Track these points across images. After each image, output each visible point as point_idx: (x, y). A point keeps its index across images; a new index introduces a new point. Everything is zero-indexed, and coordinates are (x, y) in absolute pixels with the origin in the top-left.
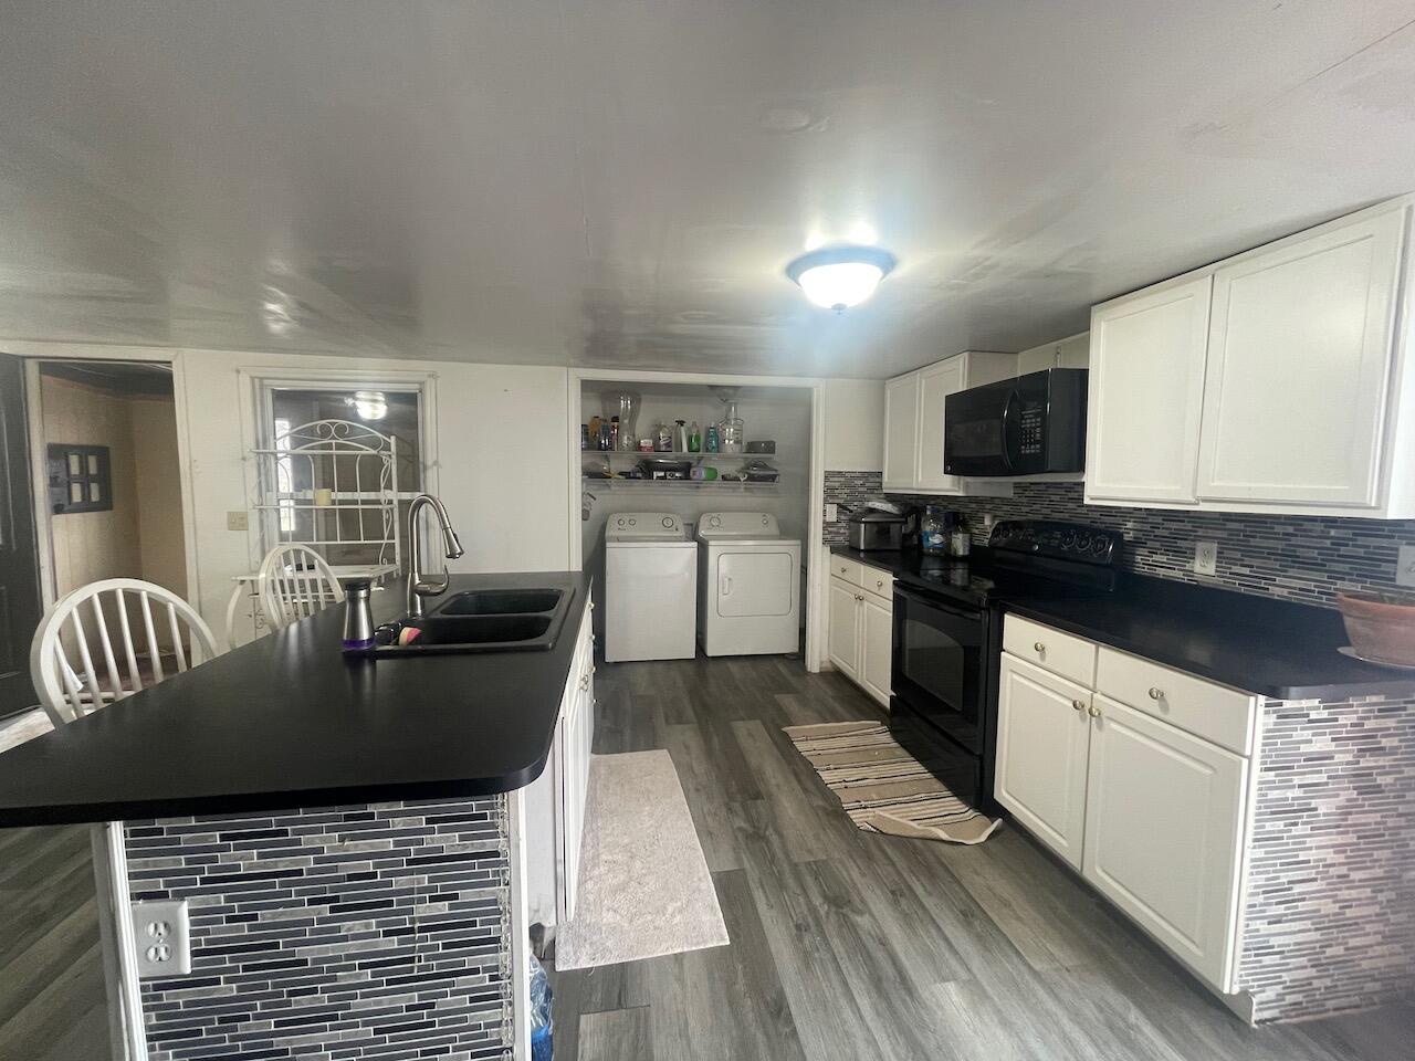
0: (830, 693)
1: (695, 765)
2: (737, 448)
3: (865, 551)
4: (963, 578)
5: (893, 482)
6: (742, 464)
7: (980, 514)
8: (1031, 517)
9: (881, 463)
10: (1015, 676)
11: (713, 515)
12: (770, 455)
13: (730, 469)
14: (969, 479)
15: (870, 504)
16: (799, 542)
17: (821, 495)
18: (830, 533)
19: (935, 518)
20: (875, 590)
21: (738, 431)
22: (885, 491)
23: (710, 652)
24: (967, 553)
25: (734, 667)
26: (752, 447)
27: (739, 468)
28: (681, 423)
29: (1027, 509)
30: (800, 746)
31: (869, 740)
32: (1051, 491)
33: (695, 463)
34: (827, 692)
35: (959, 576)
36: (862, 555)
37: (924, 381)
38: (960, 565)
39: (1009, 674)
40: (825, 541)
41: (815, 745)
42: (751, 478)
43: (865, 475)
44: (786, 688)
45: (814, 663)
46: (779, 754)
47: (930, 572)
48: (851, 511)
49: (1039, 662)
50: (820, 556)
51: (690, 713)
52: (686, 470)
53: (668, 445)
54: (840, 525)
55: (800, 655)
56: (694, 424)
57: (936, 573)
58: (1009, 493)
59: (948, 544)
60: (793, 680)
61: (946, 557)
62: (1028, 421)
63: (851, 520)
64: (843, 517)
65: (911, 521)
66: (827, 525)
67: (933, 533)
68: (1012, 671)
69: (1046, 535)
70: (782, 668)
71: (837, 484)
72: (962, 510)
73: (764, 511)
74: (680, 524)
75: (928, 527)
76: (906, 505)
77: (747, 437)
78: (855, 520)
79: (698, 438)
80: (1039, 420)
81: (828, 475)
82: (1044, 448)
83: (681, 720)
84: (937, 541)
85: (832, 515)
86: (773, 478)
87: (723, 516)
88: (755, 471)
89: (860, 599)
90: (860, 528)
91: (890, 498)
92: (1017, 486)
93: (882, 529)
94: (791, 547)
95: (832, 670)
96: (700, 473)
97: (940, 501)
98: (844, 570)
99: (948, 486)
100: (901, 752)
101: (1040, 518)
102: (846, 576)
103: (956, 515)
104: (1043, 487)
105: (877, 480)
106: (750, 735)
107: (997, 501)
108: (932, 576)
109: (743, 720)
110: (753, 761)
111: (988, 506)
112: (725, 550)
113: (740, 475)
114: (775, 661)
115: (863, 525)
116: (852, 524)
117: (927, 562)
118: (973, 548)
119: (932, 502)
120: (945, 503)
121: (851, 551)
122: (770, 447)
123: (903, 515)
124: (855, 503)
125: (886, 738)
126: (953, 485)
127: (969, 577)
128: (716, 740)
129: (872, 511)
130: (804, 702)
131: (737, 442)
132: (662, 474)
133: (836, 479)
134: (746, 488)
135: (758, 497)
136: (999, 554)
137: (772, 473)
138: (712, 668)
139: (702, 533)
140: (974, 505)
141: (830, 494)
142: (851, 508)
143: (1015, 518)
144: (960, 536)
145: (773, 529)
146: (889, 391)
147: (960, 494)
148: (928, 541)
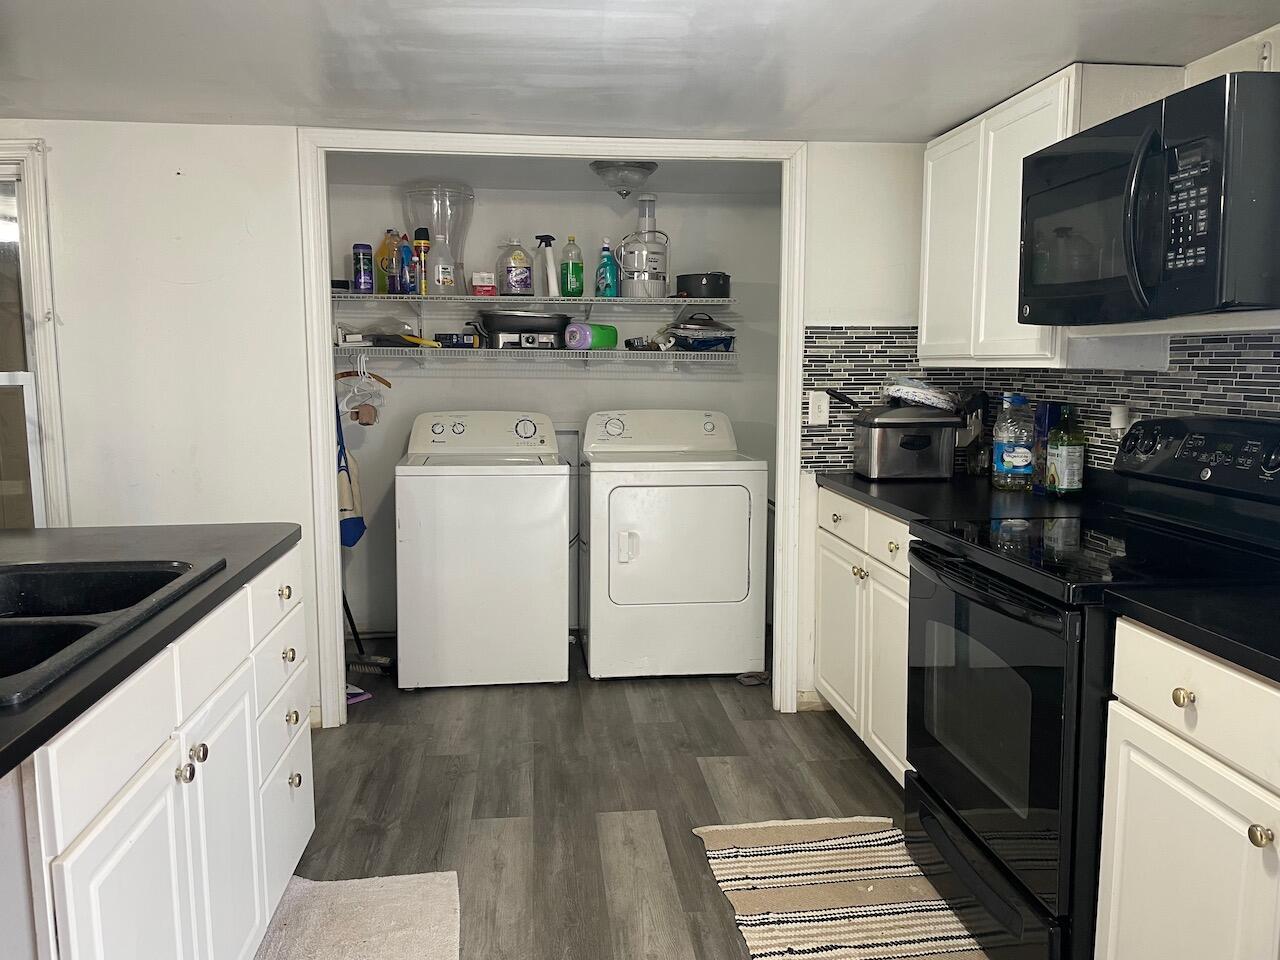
0: (807, 756)
1: (503, 910)
2: (654, 287)
3: (880, 481)
4: (1066, 535)
5: (936, 348)
6: (671, 320)
7: (1104, 407)
8: (1205, 410)
9: (916, 312)
10: (1135, 757)
11: (614, 414)
12: (716, 301)
13: (647, 328)
14: (1073, 332)
15: (893, 391)
16: (763, 465)
17: (798, 375)
18: (816, 446)
19: (1017, 416)
20: (886, 557)
21: (660, 254)
22: (923, 364)
23: (595, 672)
24: (1077, 485)
25: (635, 699)
26: (686, 285)
27: (664, 325)
28: (547, 240)
29: (1196, 394)
30: (720, 869)
31: (862, 858)
32: (1248, 354)
33: (576, 316)
34: (803, 756)
35: (1060, 532)
36: (874, 490)
37: (992, 134)
38: (1062, 511)
39: (1123, 749)
40: (806, 462)
41: (751, 866)
42: (682, 344)
43: (886, 334)
44: (723, 743)
45: (785, 698)
46: (673, 885)
47: (1004, 523)
48: (855, 405)
50: (798, 491)
51: (526, 793)
52: (560, 326)
53: (526, 283)
54: (834, 430)
55: (763, 681)
56: (572, 241)
57: (1017, 524)
58: (1161, 361)
59: (1039, 468)
60: (744, 730)
61: (1038, 493)
62: (1183, 195)
63: (856, 422)
64: (841, 416)
65: (974, 427)
66: (809, 432)
67: (1014, 445)
68: (1129, 744)
69: (1229, 447)
70: (727, 702)
71: (830, 352)
72: (1071, 399)
73: (708, 407)
74: (547, 430)
75: (1005, 434)
76: (966, 391)
77: (681, 263)
78: (863, 422)
79: (578, 269)
80: (1204, 190)
81: (813, 334)
82: (1211, 254)
83: (504, 807)
84: (1019, 462)
85: (821, 409)
86: (727, 343)
87: (629, 416)
88: (694, 332)
89: (861, 574)
90: (868, 438)
91: (937, 377)
92: (1178, 344)
93: (918, 438)
94: (747, 472)
95: (822, 709)
96: (582, 335)
97: (1030, 381)
98: (836, 519)
99: (1033, 350)
100: (923, 888)
101: (1223, 412)
102: (840, 530)
103: (1055, 407)
104: (1230, 347)
105: (909, 342)
106: (629, 842)
107: (1136, 380)
108: (1009, 529)
109: (623, 809)
110: (619, 897)
111: (1121, 391)
112: (622, 479)
113: (660, 340)
114: (717, 687)
115: (876, 432)
116: (860, 430)
117: (1002, 501)
118: (1088, 474)
119: (1017, 385)
120: (1040, 387)
121: (856, 483)
122: (719, 285)
123: (957, 413)
124: (867, 389)
125: (898, 854)
126: (1043, 347)
127: (1082, 535)
128: (559, 851)
129: (896, 403)
130: (752, 776)
131: (654, 276)
132: (514, 338)
133: (829, 342)
134: (676, 364)
135: (698, 379)
136: (1134, 486)
137: (724, 334)
138: (597, 699)
139: (591, 447)
140: (1094, 389)
141: (815, 370)
142: (855, 398)
143: (1172, 413)
144: (1063, 450)
145: (725, 441)
146: (930, 164)
147: (1056, 364)
148: (1003, 461)
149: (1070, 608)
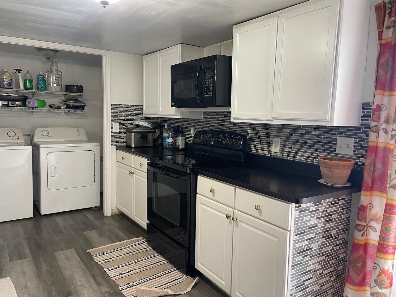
0: (117, 226)
1: (29, 284)
2: (58, 88)
3: (134, 147)
4: (182, 159)
5: (148, 111)
6: (63, 99)
7: (189, 128)
8: (211, 128)
9: (142, 101)
10: (203, 206)
11: (44, 129)
12: (80, 94)
13: (56, 101)
14: (183, 109)
15: (137, 123)
16: (98, 144)
17: (110, 118)
18: (115, 138)
19: (169, 129)
20: (139, 168)
21: (59, 78)
22: (144, 116)
23: (43, 213)
24: (184, 147)
25: (59, 219)
26: (68, 88)
27: (61, 101)
28: (19, 71)
29: (209, 125)
30: (97, 259)
31: (137, 248)
32: (219, 116)
33: (30, 96)
34: (115, 226)
35: (180, 158)
36: (133, 150)
37: (161, 57)
38: (180, 153)
39: (200, 205)
40: (113, 143)
41: (105, 257)
42: (68, 107)
43: (133, 107)
44: (90, 227)
45: (108, 211)
46: (84, 266)
47: (167, 157)
48: (127, 126)
49: (212, 197)
50: (110, 151)
51: (27, 251)
52: (24, 101)
53: (10, 84)
54: (121, 134)
55: (100, 208)
56: (28, 72)
57: (170, 157)
58: (201, 117)
59: (174, 143)
60: (96, 222)
61: (174, 149)
62: (207, 80)
63: (126, 131)
64: (122, 130)
65: (158, 131)
66: (114, 134)
67: (168, 137)
68: (201, 203)
69: (216, 137)
70: (89, 216)
71: (119, 111)
72: (181, 126)
73: (77, 127)
74: (20, 134)
75: (166, 135)
76: (155, 123)
77: (66, 82)
78: (129, 131)
79: (31, 81)
80: (212, 80)
81: (114, 106)
82: (213, 95)
83: (20, 256)
84: (170, 141)
85: (117, 128)
86: (83, 107)
87: (50, 130)
88: (71, 103)
89: (132, 173)
90: (131, 135)
91: (148, 119)
92: (205, 113)
93: (143, 135)
94: (95, 147)
95: (119, 213)
96: (32, 103)
97: (171, 121)
98: (123, 158)
99: (174, 113)
100: (153, 252)
101: (214, 129)
102: (124, 161)
103: (178, 128)
104: (215, 114)
105: (140, 109)
106: (67, 258)
107: (197, 121)
108: (168, 159)
109: (62, 250)
110: (67, 273)
111: (193, 124)
112: (51, 150)
113: (61, 105)
114: (85, 213)
115: (133, 134)
116: (128, 133)
117: (165, 151)
118: (186, 144)
119: (168, 122)
120: (173, 122)
121: (127, 148)
122: (80, 89)
123: (154, 129)
124: (129, 122)
125: (145, 245)
126: (176, 113)
127: (185, 159)
128: (44, 265)
129: (138, 126)
130: (101, 234)
131: (58, 85)
132: (6, 103)
133: (118, 109)
134: (66, 113)
135: (74, 118)
136: (197, 147)
137: (83, 104)
138: (45, 221)
139: (36, 140)
140: (186, 123)
141: (115, 117)
142: (126, 125)
143: (204, 129)
144: (180, 138)
145: (84, 137)
146: (144, 62)
147: (179, 117)
148: (166, 141)
149: (188, 174)
